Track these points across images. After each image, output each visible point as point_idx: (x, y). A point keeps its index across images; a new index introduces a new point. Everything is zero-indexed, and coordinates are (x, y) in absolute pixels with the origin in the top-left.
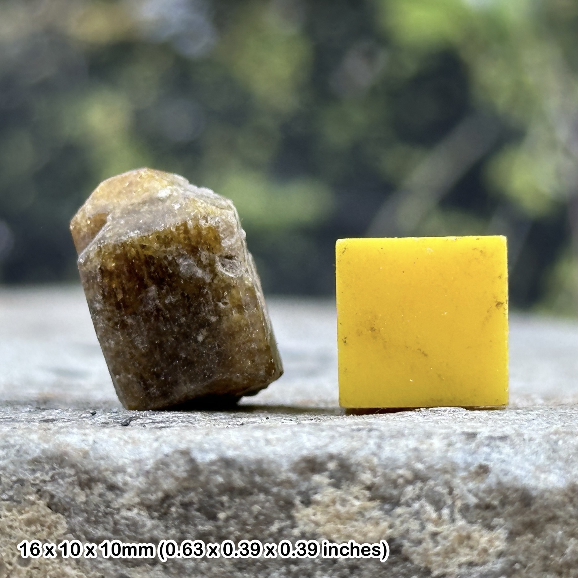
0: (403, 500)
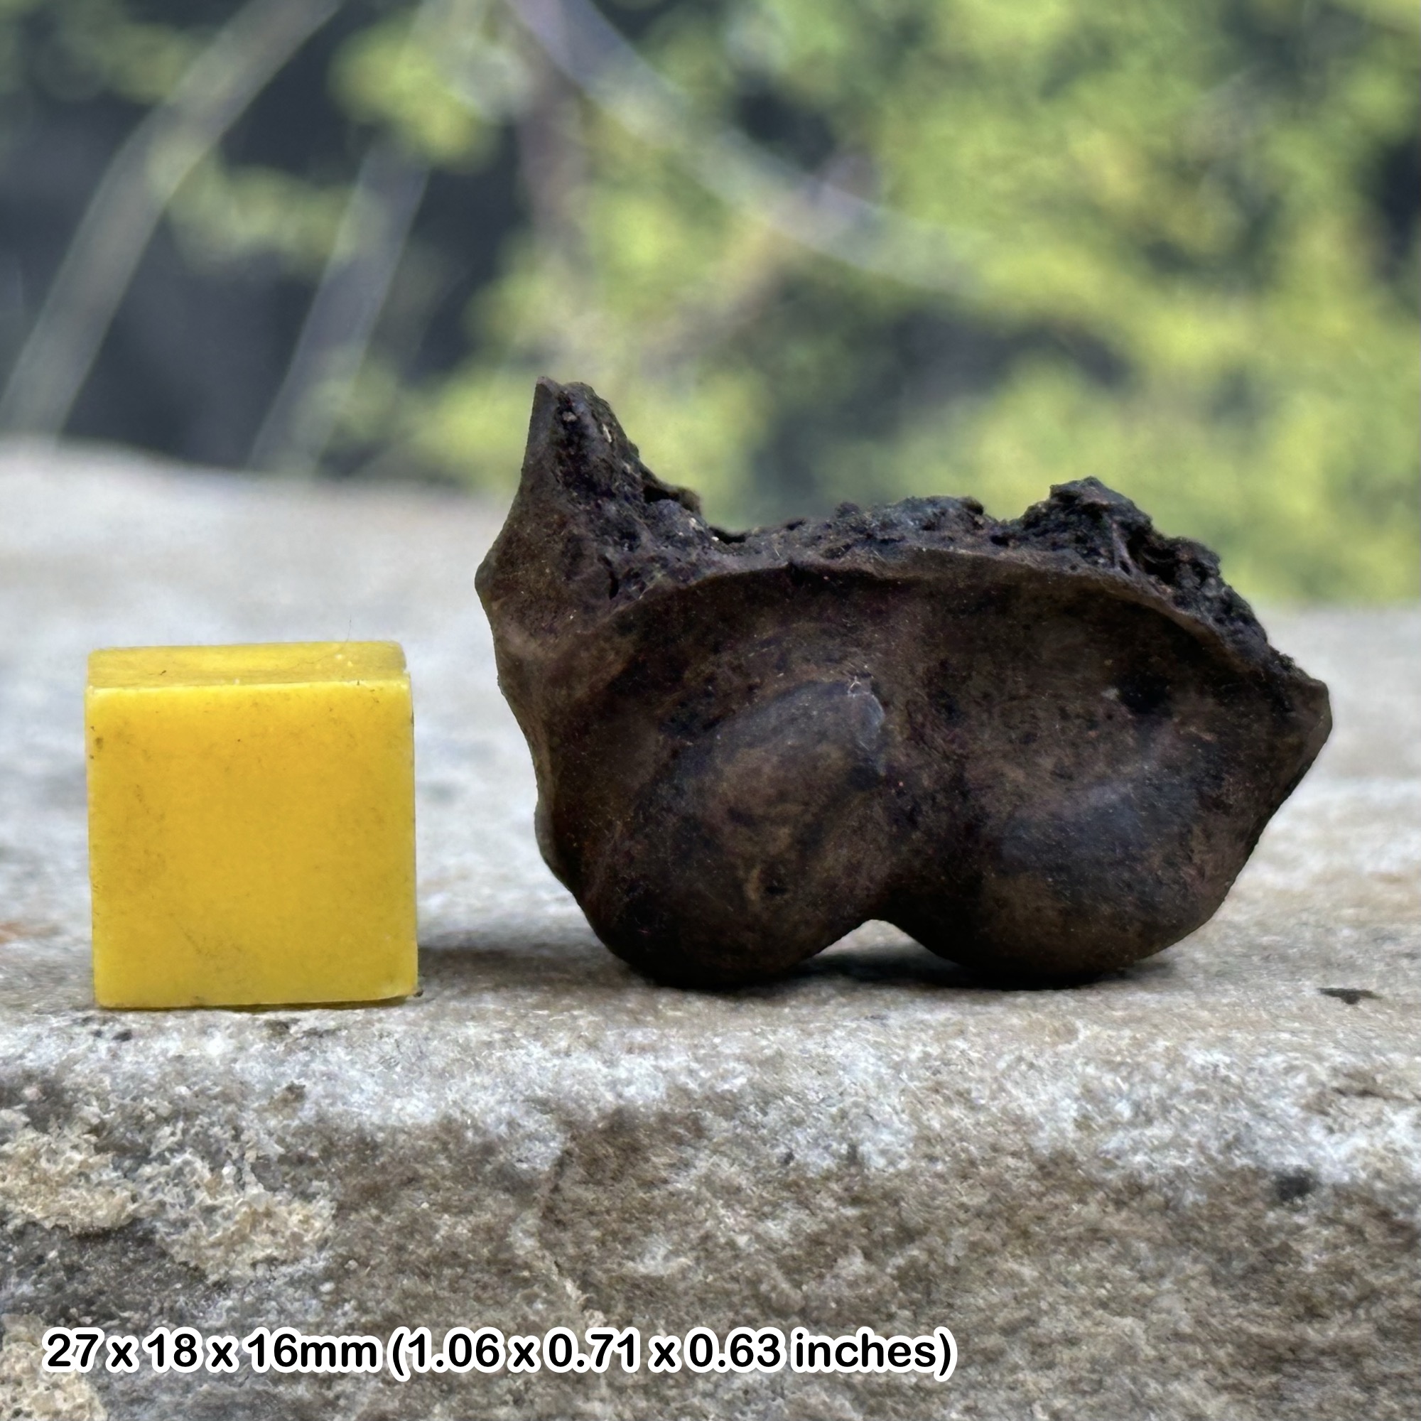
0: (155, 1152)
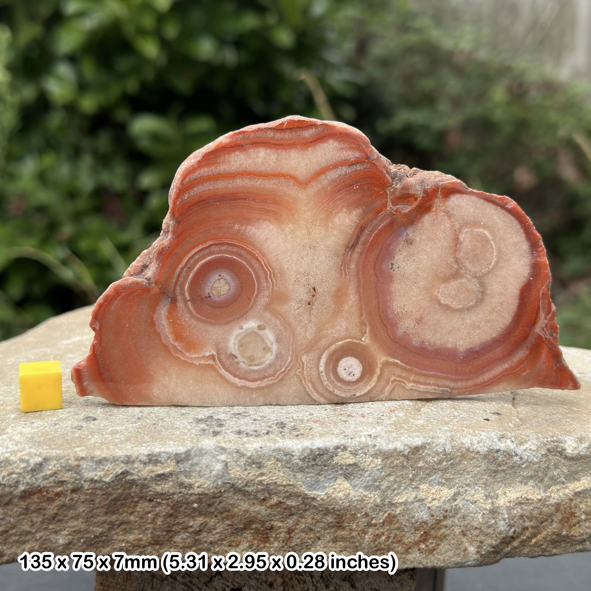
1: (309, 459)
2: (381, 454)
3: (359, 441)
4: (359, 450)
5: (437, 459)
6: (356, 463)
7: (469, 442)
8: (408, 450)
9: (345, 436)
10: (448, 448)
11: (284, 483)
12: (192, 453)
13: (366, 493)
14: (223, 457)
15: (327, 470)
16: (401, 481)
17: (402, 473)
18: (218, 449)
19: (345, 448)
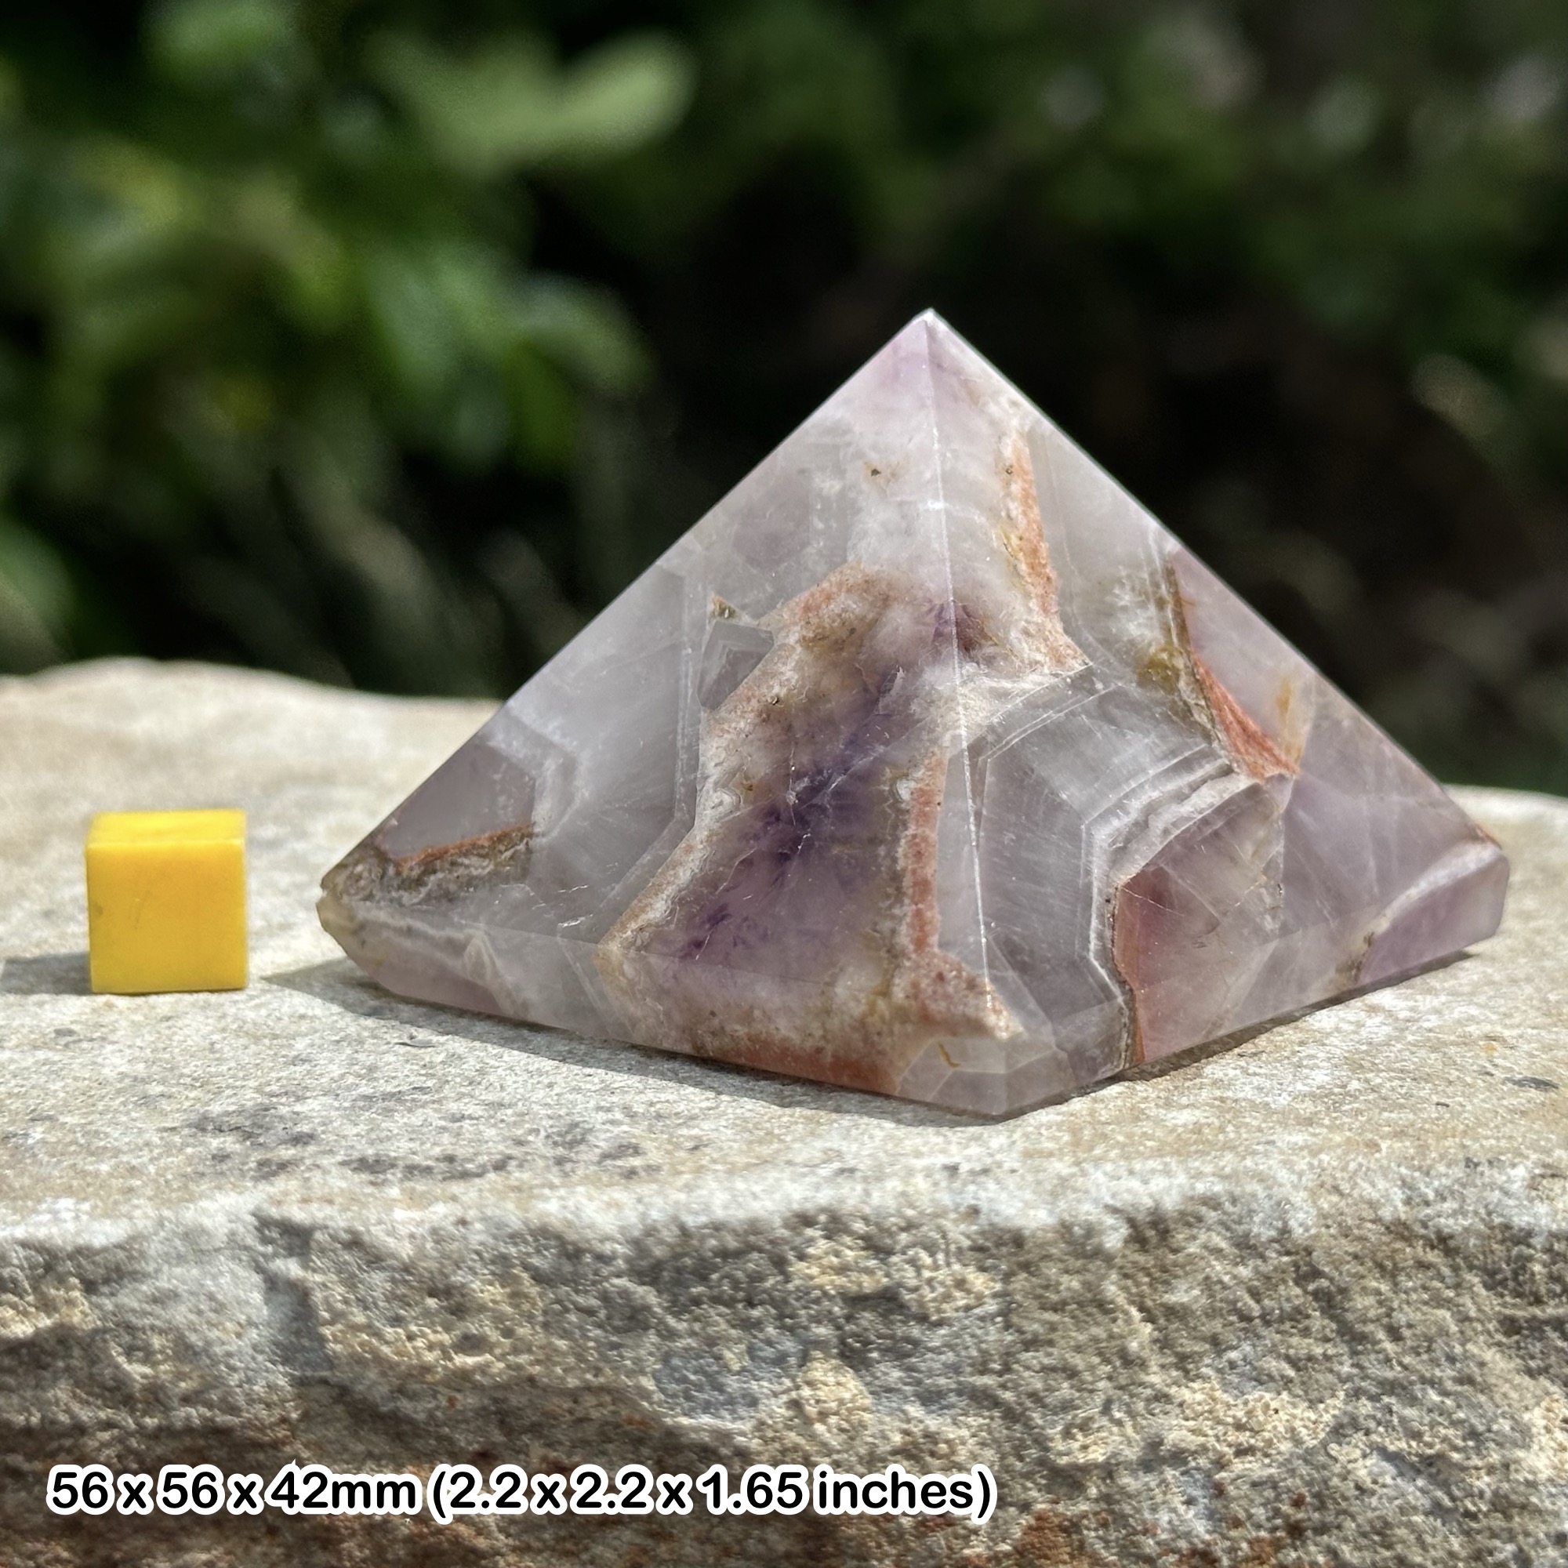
1: (679, 1271)
2: (1004, 1250)
3: (904, 1194)
4: (903, 1230)
5: (1256, 1270)
6: (887, 1289)
7: (1398, 1195)
8: (1124, 1231)
9: (842, 1171)
10: (1303, 1222)
11: (572, 1382)
12: (154, 1248)
13: (933, 1423)
14: (292, 1268)
15: (758, 1324)
16: (1092, 1368)
17: (1096, 1331)
18: (275, 1235)
19: (835, 1225)
